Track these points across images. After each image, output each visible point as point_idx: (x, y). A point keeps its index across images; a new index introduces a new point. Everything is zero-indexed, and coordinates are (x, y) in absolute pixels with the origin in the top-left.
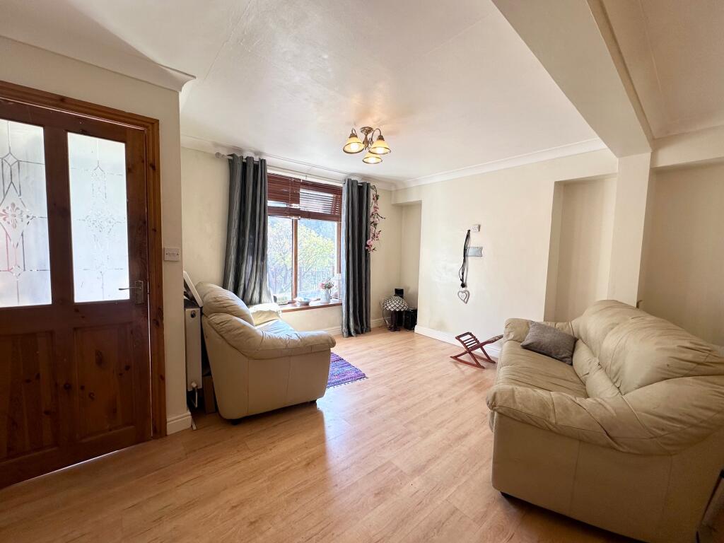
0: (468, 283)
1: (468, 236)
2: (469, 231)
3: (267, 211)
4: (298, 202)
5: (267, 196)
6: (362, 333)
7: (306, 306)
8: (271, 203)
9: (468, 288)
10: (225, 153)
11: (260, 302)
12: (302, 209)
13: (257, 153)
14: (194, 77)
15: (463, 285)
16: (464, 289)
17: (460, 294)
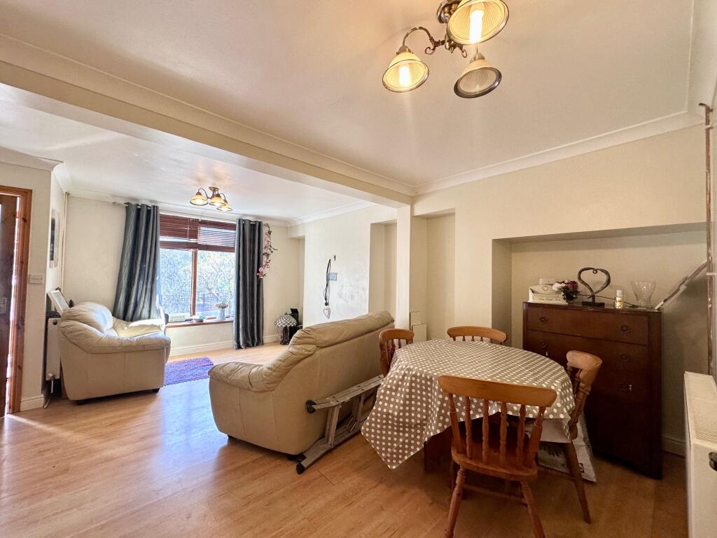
0: (330, 301)
1: (329, 264)
2: (330, 260)
3: (159, 245)
4: (196, 237)
5: (158, 233)
6: (253, 346)
7: (200, 322)
8: (162, 239)
9: (330, 306)
10: (122, 202)
11: (149, 318)
12: (200, 243)
13: (152, 201)
14: (62, 162)
15: (326, 304)
16: (326, 307)
17: (325, 310)
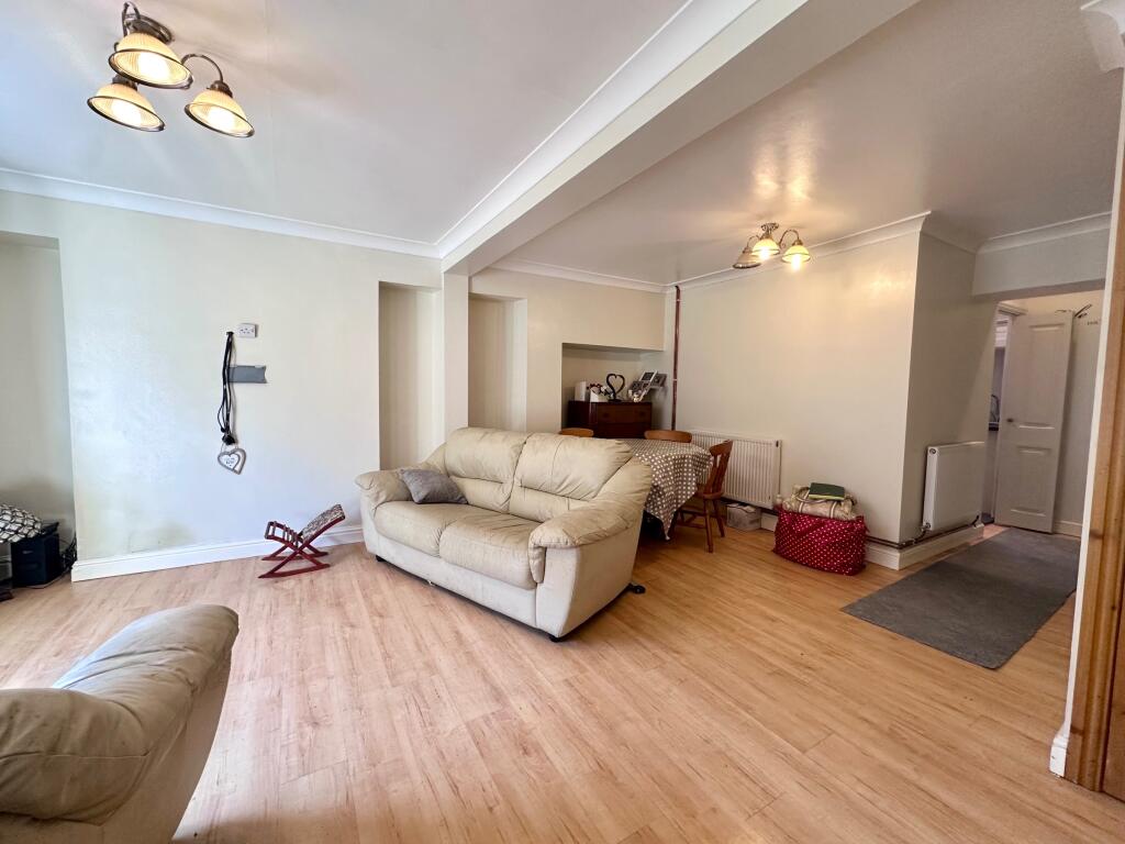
0: (240, 431)
1: (230, 346)
2: (231, 334)
9: (241, 444)
15: (230, 440)
16: (231, 448)
17: (224, 458)
